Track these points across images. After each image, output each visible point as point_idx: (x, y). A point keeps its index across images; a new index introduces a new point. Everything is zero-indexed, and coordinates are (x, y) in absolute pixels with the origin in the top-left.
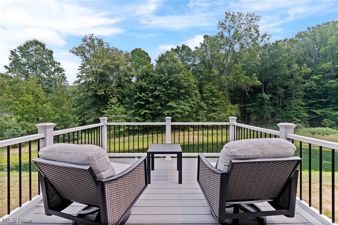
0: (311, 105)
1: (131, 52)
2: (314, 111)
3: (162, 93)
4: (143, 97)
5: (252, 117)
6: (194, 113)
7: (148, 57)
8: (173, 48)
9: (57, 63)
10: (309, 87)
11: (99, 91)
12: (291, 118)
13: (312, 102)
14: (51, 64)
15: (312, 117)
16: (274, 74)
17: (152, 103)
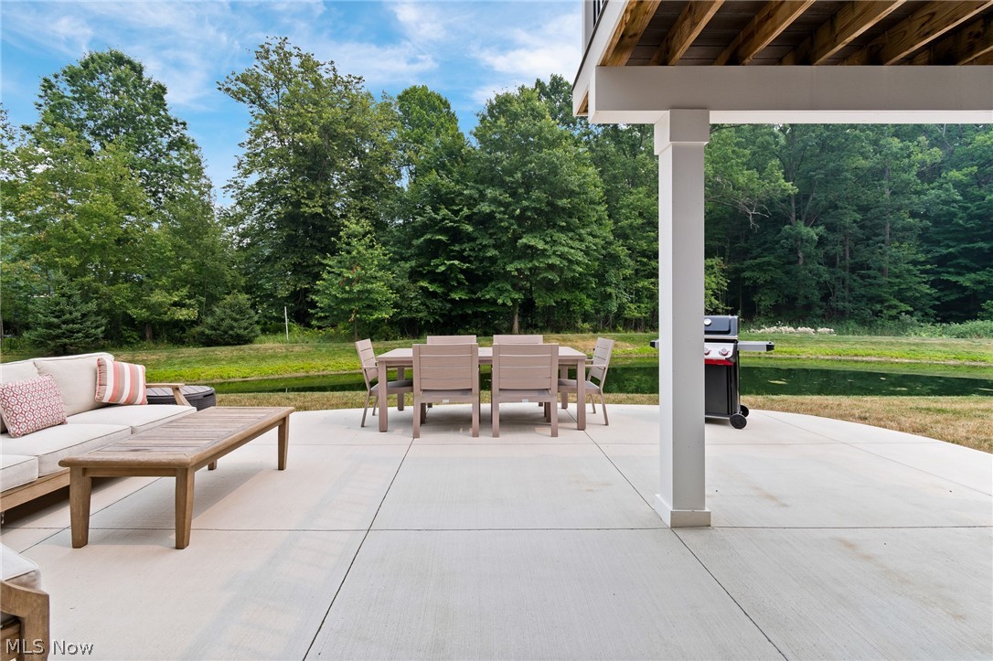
0: (942, 261)
1: (399, 97)
2: (953, 279)
3: (502, 209)
4: (444, 219)
5: (762, 298)
6: (594, 276)
7: (449, 112)
8: (523, 87)
9: (179, 121)
10: (938, 204)
11: (307, 205)
12: (882, 301)
13: (945, 252)
14: (158, 124)
15: (947, 299)
16: (832, 164)
17: (471, 239)
